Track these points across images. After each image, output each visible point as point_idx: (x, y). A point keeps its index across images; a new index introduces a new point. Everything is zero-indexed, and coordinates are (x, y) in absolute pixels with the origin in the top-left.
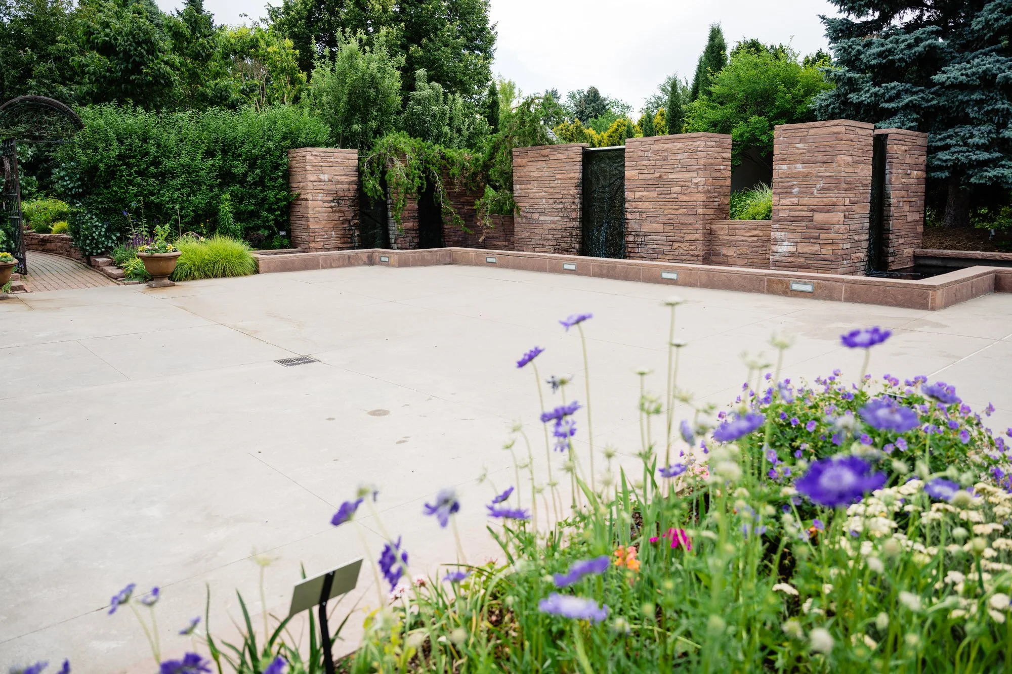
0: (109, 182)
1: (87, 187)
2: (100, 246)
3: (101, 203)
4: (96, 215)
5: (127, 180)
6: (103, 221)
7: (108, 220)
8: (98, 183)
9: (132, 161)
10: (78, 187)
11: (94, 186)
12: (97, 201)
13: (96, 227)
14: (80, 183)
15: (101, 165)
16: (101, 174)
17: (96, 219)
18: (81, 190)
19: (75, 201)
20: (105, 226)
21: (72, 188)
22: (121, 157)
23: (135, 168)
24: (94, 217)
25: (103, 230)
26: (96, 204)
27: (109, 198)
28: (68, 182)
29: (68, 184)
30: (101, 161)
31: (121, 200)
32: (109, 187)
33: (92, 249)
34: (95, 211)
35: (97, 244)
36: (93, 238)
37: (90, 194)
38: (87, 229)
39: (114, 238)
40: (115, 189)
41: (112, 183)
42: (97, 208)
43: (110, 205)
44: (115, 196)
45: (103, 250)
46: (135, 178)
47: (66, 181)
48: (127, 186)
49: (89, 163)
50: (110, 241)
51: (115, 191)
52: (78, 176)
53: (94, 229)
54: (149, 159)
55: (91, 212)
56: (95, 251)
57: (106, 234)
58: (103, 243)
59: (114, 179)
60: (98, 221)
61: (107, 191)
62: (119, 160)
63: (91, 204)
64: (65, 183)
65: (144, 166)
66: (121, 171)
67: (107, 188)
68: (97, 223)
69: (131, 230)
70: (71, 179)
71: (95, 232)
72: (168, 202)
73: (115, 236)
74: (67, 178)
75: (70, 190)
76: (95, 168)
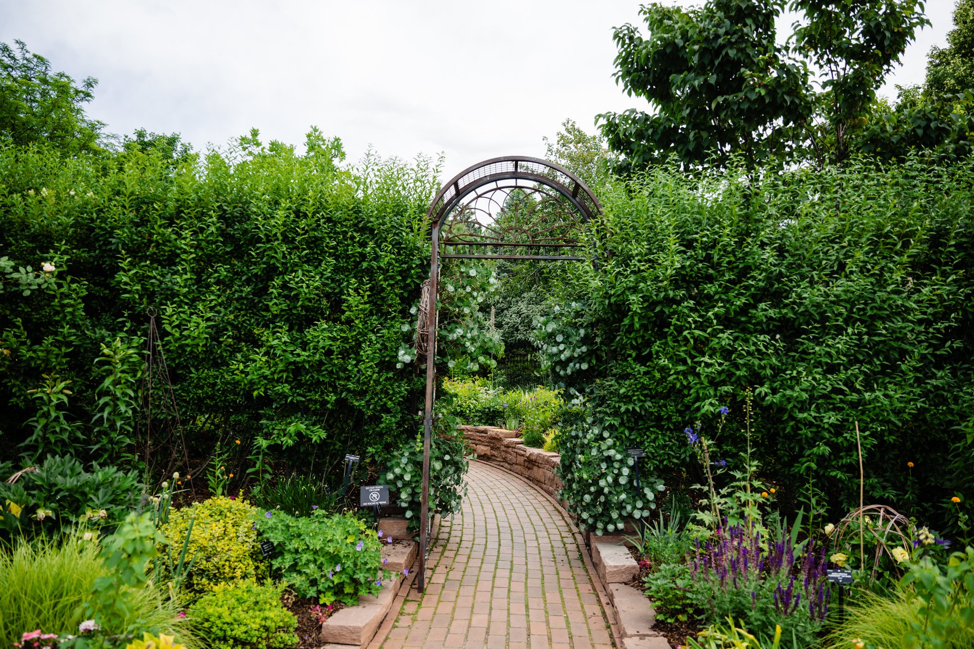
0: (648, 344)
1: (599, 359)
2: (615, 515)
3: (627, 399)
4: (611, 427)
5: (696, 339)
6: (627, 445)
7: (639, 445)
8: (624, 347)
9: (710, 289)
10: (581, 359)
11: (614, 355)
12: (615, 393)
13: (609, 460)
14: (584, 349)
15: (633, 298)
16: (632, 325)
17: (610, 442)
18: (585, 366)
19: (572, 391)
20: (631, 462)
21: (570, 359)
22: (681, 279)
23: (719, 309)
24: (606, 434)
25: (626, 471)
26: (613, 402)
27: (644, 387)
28: (562, 347)
29: (561, 352)
30: (635, 290)
31: (675, 393)
32: (649, 357)
33: (596, 518)
34: (610, 420)
35: (607, 506)
36: (600, 491)
37: (603, 375)
38: (588, 464)
39: (650, 496)
40: (664, 361)
41: (655, 348)
42: (616, 413)
43: (648, 404)
44: (659, 382)
45: (621, 526)
46: (714, 334)
47: (558, 344)
48: (693, 357)
49: (607, 296)
50: (639, 504)
51: (663, 369)
52: (582, 332)
53: (604, 466)
54: (757, 281)
55: (602, 421)
56: (600, 525)
57: (630, 482)
58: (621, 506)
59: (663, 336)
60: (614, 446)
61: (643, 369)
62: (677, 287)
63: (602, 400)
64: (555, 350)
65: (740, 302)
66: (682, 316)
67: (642, 360)
68: (612, 452)
69: (706, 495)
70: (567, 341)
71: (603, 476)
72: (803, 407)
73: (653, 490)
74: (560, 338)
75: (564, 364)
76: (619, 309)
